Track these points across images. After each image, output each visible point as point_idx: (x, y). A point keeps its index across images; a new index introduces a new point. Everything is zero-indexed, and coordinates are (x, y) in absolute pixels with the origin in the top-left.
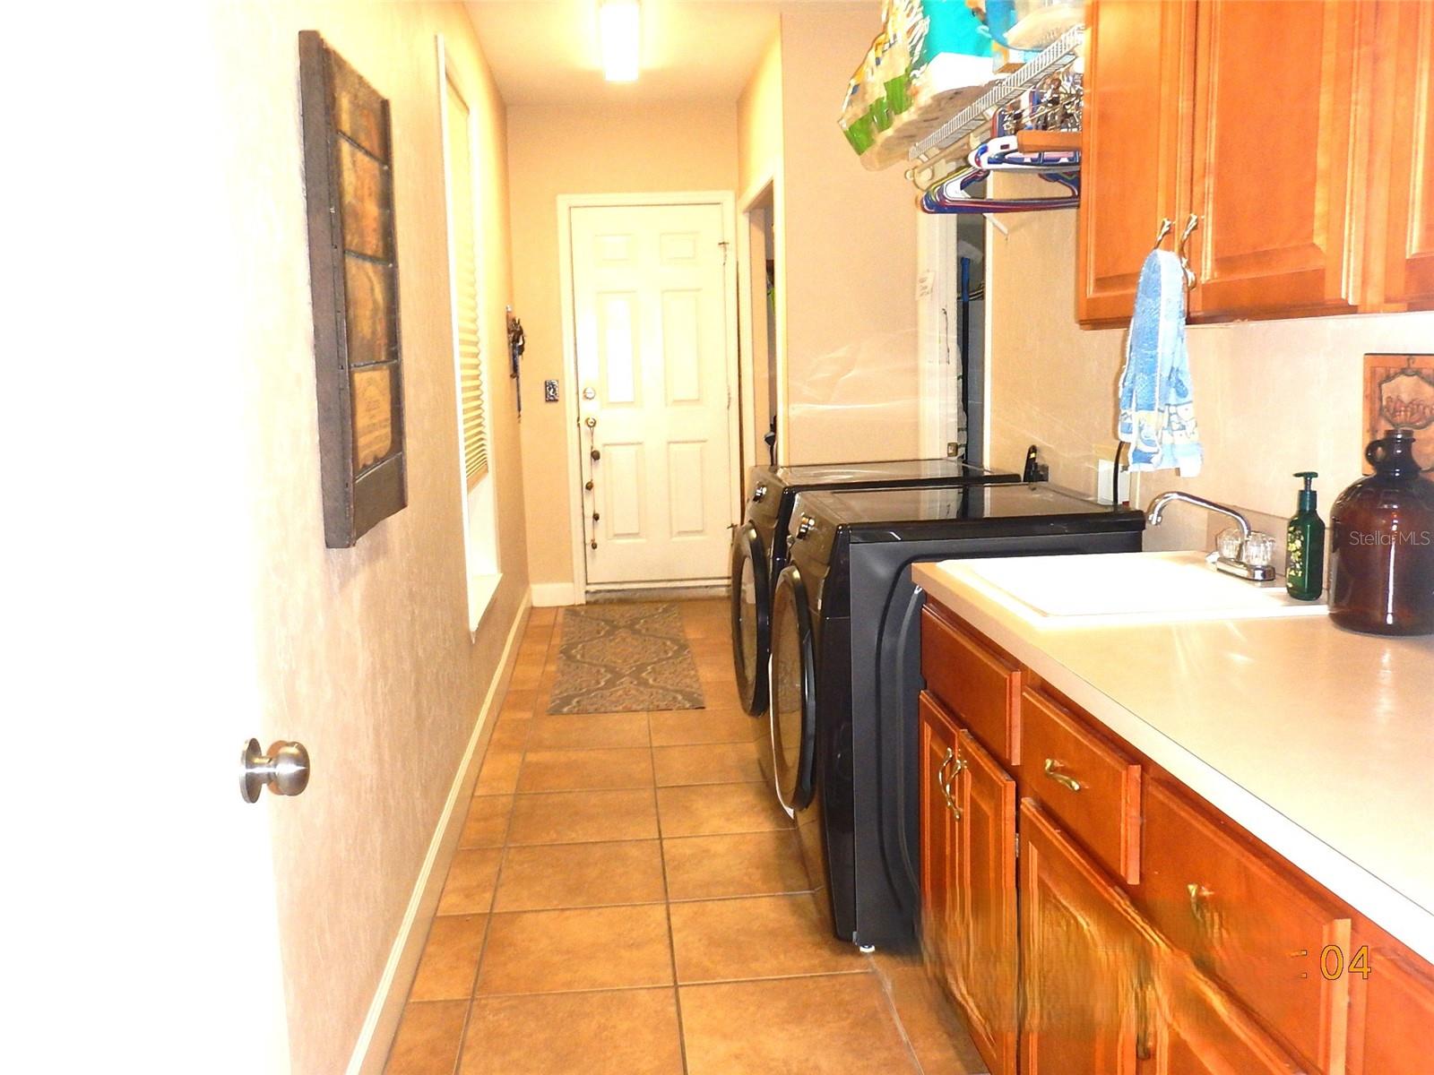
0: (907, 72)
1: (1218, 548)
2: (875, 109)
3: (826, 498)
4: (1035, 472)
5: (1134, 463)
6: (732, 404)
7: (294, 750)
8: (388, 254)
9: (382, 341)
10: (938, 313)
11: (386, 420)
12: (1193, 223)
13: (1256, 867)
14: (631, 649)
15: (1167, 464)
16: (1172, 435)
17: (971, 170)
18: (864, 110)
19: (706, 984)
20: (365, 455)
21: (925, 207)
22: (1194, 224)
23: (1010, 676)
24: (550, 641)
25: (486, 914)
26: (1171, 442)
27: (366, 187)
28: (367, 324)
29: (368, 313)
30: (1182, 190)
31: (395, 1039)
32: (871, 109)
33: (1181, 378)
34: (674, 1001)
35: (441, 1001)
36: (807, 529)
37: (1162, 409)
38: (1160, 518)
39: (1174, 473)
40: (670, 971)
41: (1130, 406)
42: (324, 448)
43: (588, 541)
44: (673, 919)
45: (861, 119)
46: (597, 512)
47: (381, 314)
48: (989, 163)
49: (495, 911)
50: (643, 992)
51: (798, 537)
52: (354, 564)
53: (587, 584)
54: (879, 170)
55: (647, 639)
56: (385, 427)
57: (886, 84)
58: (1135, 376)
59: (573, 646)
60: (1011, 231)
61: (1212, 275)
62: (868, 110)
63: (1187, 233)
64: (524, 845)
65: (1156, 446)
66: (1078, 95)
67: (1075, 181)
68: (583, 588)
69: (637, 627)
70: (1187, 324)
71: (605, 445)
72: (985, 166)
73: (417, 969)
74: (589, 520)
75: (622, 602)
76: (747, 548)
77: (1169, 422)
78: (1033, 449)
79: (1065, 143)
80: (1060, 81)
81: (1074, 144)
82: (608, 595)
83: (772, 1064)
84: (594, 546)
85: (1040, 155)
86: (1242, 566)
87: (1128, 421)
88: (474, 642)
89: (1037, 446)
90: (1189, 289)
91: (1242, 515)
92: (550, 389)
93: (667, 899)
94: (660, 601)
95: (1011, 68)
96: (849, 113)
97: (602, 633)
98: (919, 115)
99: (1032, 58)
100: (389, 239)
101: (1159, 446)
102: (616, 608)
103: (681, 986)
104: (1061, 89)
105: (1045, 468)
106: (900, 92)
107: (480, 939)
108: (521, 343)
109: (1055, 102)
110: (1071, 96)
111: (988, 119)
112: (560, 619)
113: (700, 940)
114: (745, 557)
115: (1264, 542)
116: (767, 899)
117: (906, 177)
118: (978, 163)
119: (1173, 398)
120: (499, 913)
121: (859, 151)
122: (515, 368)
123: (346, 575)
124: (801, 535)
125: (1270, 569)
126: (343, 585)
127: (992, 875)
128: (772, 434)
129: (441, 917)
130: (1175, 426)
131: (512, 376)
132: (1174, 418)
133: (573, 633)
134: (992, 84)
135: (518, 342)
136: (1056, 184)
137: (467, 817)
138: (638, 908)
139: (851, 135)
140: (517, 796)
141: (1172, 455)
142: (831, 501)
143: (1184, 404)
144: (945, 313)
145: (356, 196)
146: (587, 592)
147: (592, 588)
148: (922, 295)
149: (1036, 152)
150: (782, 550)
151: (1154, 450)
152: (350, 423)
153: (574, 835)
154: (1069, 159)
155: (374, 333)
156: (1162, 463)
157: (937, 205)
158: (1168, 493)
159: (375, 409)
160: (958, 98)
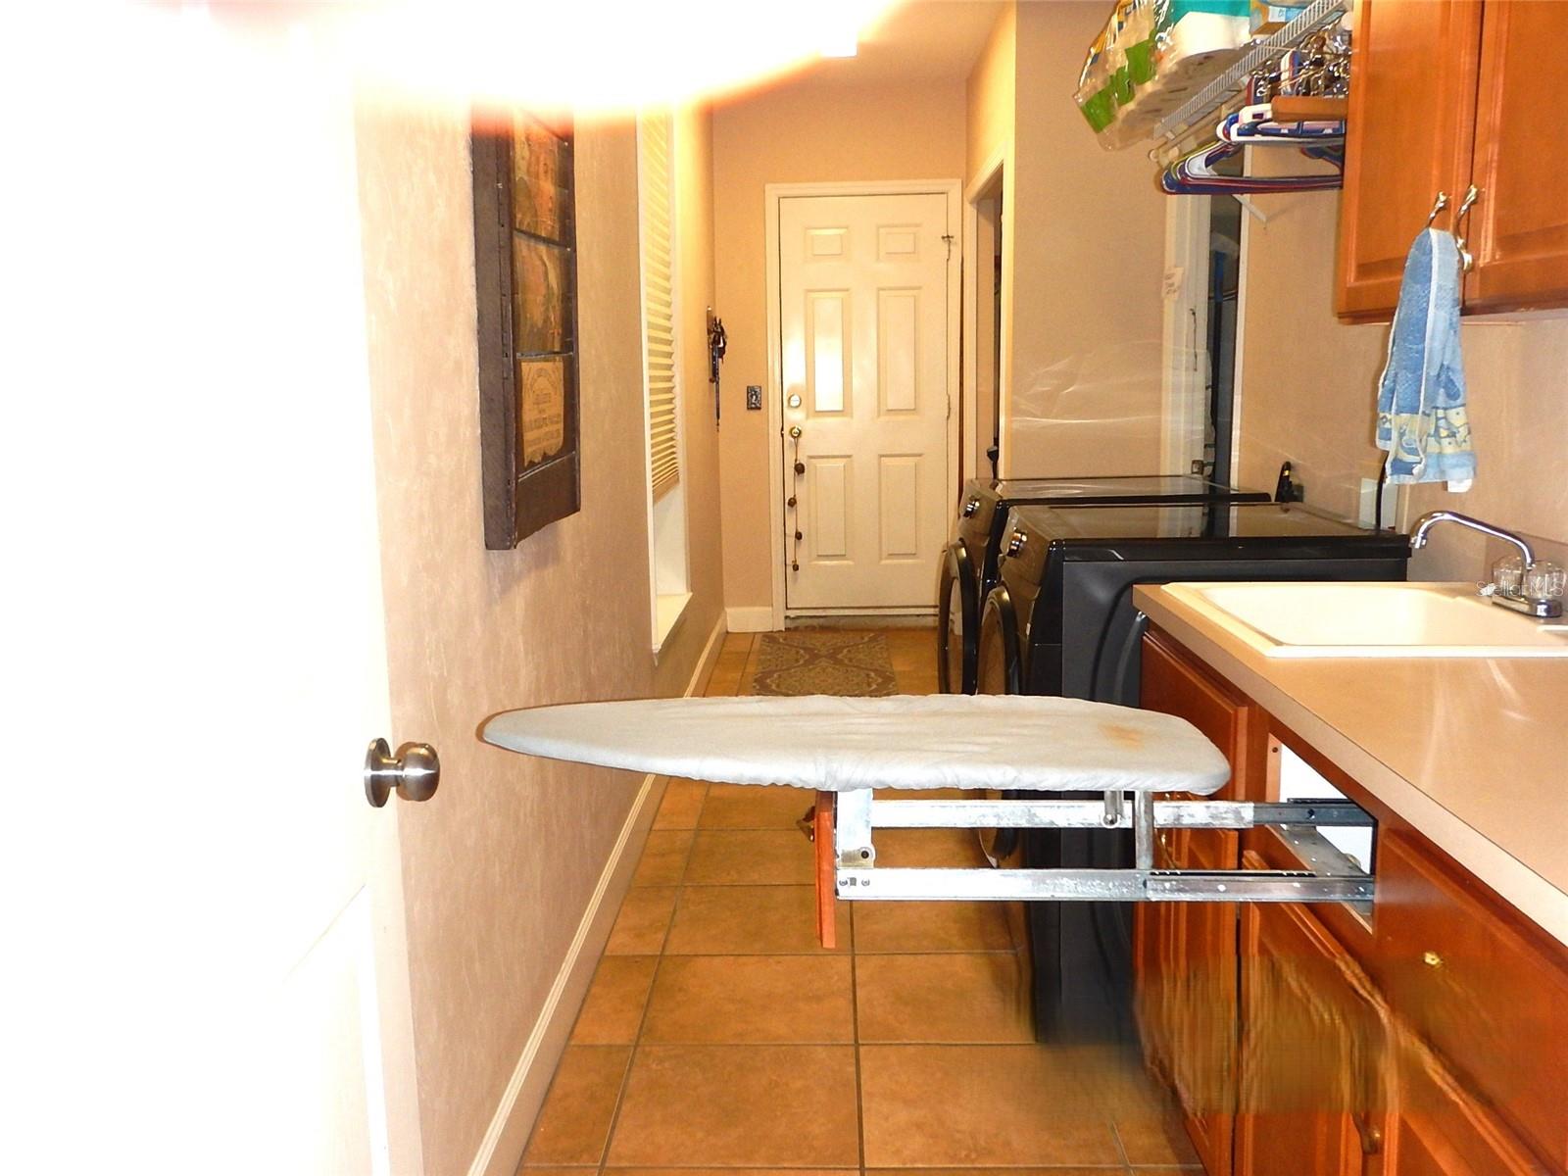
0: (1152, 35)
1: (1493, 579)
2: (1114, 81)
3: (1042, 513)
4: (1288, 492)
5: (1391, 475)
6: (952, 415)
7: (423, 751)
8: (565, 238)
9: (556, 329)
10: (1186, 314)
11: (559, 415)
12: (1472, 196)
13: (1505, 936)
14: (830, 681)
15: (1431, 477)
16: (1440, 443)
17: (1220, 143)
18: (1105, 82)
19: (891, 1044)
20: (531, 451)
21: (1166, 188)
22: (1473, 198)
23: (1236, 712)
24: (745, 669)
25: (656, 956)
26: (1437, 451)
27: (542, 164)
28: (538, 308)
29: (540, 299)
30: (1460, 157)
31: (551, 1083)
32: (1112, 82)
33: (1452, 377)
34: (854, 1061)
35: (603, 1046)
36: (1018, 546)
37: (1427, 412)
38: (1424, 541)
39: (1440, 487)
40: (851, 1027)
41: (1390, 409)
42: (486, 442)
43: (789, 562)
44: (858, 972)
45: (1100, 93)
46: (799, 530)
47: (556, 302)
48: (1239, 135)
49: (667, 953)
50: (819, 1049)
51: (1008, 555)
52: (518, 569)
53: (787, 608)
54: (1120, 149)
55: (849, 669)
56: (557, 422)
57: (1128, 51)
58: (1396, 374)
59: (770, 674)
60: (1270, 219)
61: (1493, 256)
62: (1109, 83)
63: (1465, 207)
64: (702, 884)
65: (1419, 455)
66: (1346, 55)
67: (1338, 156)
68: (782, 613)
69: (840, 656)
70: (1462, 315)
71: (811, 457)
72: (1234, 137)
73: (580, 1011)
74: (791, 541)
75: (824, 629)
76: (955, 569)
77: (1437, 428)
78: (1288, 466)
79: (1329, 111)
80: (1324, 40)
81: (1339, 111)
82: (809, 622)
83: (958, 1136)
84: (796, 568)
85: (1299, 125)
86: (1522, 599)
87: (1387, 425)
88: (656, 664)
89: (1292, 463)
90: (1465, 274)
91: (1524, 540)
92: (752, 396)
93: (853, 950)
94: (870, 630)
95: (1270, 28)
96: (1089, 85)
97: (801, 662)
98: (1165, 84)
99: (1296, 17)
100: (567, 221)
101: (1422, 456)
102: (818, 635)
103: (863, 1045)
104: (1325, 49)
105: (1300, 488)
106: (1144, 57)
107: (648, 982)
108: (722, 345)
109: (1318, 63)
110: (1338, 56)
111: (1243, 87)
112: (756, 646)
113: (886, 997)
114: (954, 578)
115: (1550, 573)
116: (963, 956)
117: (1149, 156)
118: (1227, 134)
119: (1441, 400)
120: (672, 956)
121: (1097, 128)
122: (715, 372)
123: (508, 582)
124: (1012, 553)
125: (1555, 603)
126: (505, 590)
127: (1209, 938)
128: (996, 448)
129: (608, 956)
130: (1444, 433)
131: (711, 381)
132: (1442, 423)
133: (770, 660)
134: (1248, 47)
135: (719, 343)
136: (1320, 161)
137: (642, 853)
138: (820, 957)
139: (1087, 110)
140: (699, 831)
141: (1439, 465)
142: (1047, 515)
143: (1455, 407)
144: (1194, 314)
145: (528, 172)
146: (787, 617)
147: (792, 614)
148: (1168, 293)
149: (1295, 121)
150: (992, 571)
151: (1417, 459)
152: (514, 415)
153: (756, 876)
154: (1333, 129)
155: (546, 320)
156: (1423, 473)
157: (1182, 186)
158: (1435, 512)
159: (545, 402)
160: (1208, 63)
